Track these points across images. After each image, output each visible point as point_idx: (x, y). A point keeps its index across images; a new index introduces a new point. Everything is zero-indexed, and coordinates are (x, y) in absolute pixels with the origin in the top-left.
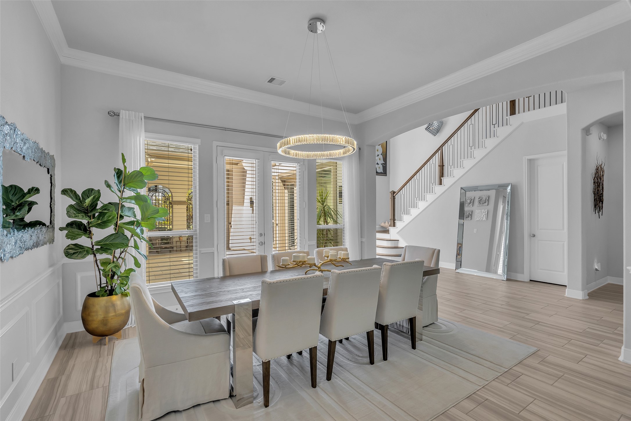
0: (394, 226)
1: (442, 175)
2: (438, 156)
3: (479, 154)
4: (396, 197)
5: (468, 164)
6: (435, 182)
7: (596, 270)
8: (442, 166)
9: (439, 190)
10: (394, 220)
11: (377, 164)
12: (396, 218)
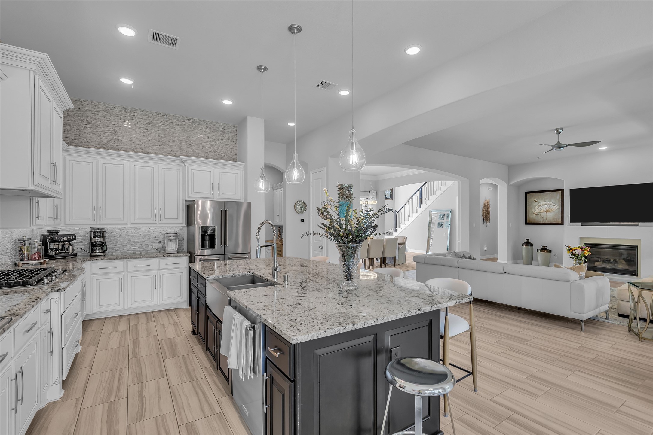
0: (396, 231)
1: (421, 203)
2: (419, 192)
3: (438, 193)
4: (398, 214)
5: (434, 198)
6: (418, 207)
7: (485, 250)
8: (421, 198)
9: (420, 211)
10: (396, 227)
11: (387, 193)
12: (397, 226)
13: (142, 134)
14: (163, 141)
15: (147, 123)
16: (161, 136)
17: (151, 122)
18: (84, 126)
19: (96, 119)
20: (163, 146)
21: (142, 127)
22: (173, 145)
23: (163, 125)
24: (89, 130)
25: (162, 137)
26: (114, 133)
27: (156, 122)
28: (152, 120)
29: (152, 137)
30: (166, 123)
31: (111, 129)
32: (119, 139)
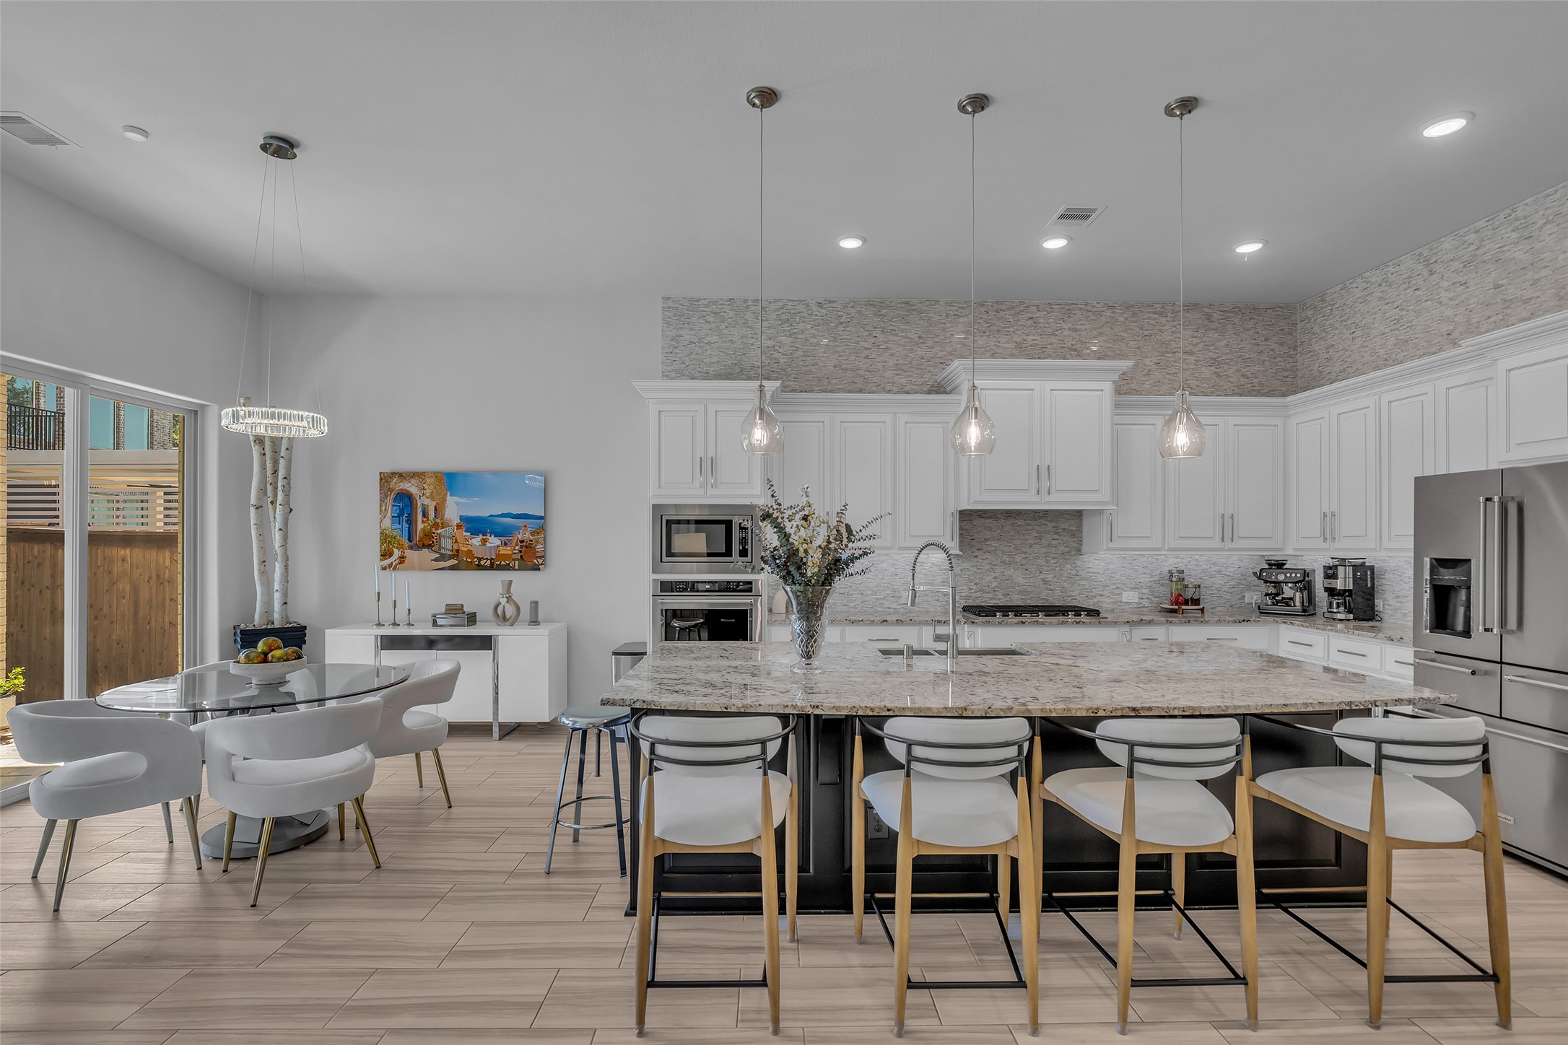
13: (1452, 302)
14: (1505, 297)
15: (1465, 266)
16: (1501, 282)
17: (1475, 255)
18: (1351, 337)
19: (1368, 312)
20: (1506, 311)
21: (1453, 284)
22: (1536, 294)
23: (1505, 249)
24: (1359, 342)
25: (1502, 285)
26: (1397, 329)
27: (1488, 247)
28: (1478, 248)
29: (1476, 300)
30: (1514, 235)
31: (1392, 321)
32: (1407, 337)
